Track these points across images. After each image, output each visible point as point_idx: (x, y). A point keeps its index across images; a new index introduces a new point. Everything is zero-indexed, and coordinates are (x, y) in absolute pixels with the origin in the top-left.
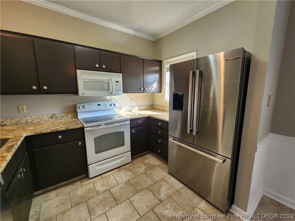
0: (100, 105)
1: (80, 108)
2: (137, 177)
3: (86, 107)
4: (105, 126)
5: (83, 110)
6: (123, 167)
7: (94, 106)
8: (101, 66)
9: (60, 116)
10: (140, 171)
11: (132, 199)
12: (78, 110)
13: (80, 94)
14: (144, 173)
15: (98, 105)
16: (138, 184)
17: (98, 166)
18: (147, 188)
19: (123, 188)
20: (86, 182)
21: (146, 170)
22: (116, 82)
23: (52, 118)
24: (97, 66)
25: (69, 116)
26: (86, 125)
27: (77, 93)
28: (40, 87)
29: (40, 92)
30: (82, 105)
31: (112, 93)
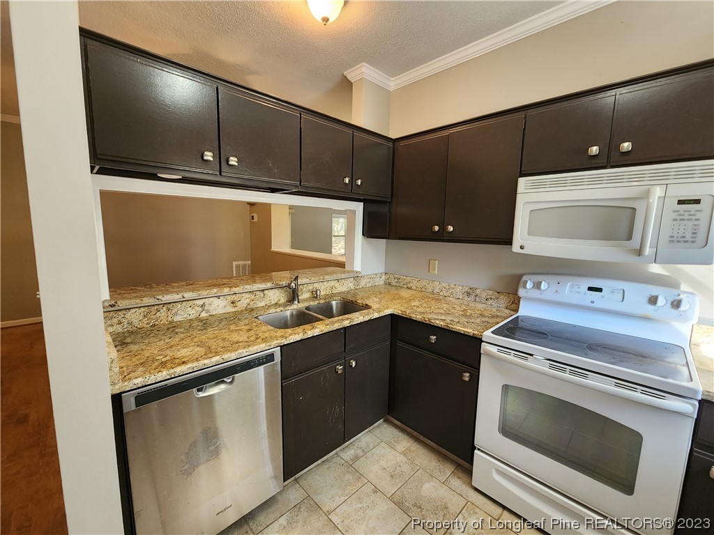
0: (600, 290)
1: (525, 287)
3: (544, 286)
5: (535, 294)
7: (574, 290)
8: (610, 148)
9: (484, 295)
12: (521, 292)
13: (516, 248)
23: (469, 294)
24: (594, 150)
25: (503, 301)
26: (488, 334)
27: (510, 243)
28: (443, 228)
29: (442, 237)
30: (537, 278)
31: (639, 252)
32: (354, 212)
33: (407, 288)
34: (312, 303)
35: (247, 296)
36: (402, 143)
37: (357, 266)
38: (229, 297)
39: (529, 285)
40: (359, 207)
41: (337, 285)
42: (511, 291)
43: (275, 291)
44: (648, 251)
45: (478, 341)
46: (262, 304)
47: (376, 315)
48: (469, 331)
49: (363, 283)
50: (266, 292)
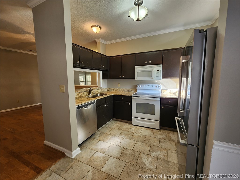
0: (149, 86)
1: (138, 87)
2: (153, 138)
3: (141, 86)
4: (142, 98)
5: (139, 88)
6: (152, 129)
7: (145, 86)
8: (148, 62)
10: (158, 137)
11: (138, 143)
12: (137, 88)
13: (136, 79)
14: (160, 139)
15: (148, 86)
16: (149, 140)
17: (137, 120)
18: (151, 145)
19: (140, 136)
20: (130, 125)
21: (163, 138)
22: (157, 71)
24: (146, 62)
25: (134, 90)
26: (133, 95)
27: (135, 78)
28: (122, 76)
29: (122, 78)
30: (139, 85)
31: (153, 79)
32: (100, 73)
33: (113, 91)
34: (94, 95)
35: (80, 93)
36: (111, 58)
37: (101, 87)
38: (77, 94)
39: (138, 86)
40: (101, 72)
41: (98, 91)
42: (135, 89)
43: (86, 92)
44: (154, 78)
45: (131, 96)
46: (83, 95)
47: (110, 95)
48: (129, 95)
49: (103, 90)
50: (84, 92)
